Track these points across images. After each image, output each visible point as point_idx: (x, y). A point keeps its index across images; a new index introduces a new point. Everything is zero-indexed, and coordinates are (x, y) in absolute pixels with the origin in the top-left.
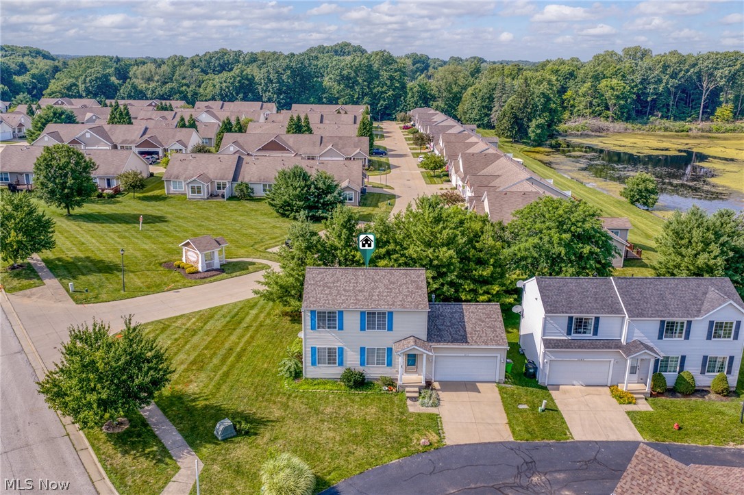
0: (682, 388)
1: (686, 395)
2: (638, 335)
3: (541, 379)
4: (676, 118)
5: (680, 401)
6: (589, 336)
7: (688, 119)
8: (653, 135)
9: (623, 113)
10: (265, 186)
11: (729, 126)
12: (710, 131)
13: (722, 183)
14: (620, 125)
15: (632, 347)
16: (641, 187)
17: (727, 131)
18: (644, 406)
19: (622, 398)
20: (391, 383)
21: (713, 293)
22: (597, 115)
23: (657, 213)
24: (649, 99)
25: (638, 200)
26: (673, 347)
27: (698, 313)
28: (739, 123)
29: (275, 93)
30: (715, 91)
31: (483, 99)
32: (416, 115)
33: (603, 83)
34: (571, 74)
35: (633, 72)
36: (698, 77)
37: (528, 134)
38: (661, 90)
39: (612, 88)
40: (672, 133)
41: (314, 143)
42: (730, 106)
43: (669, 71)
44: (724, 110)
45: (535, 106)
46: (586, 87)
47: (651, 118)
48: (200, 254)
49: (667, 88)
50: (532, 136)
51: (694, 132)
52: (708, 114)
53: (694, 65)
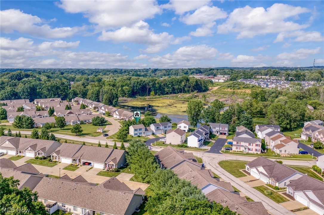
2: (163, 128)
3: (155, 134)
4: (142, 96)
6: (159, 129)
7: (145, 96)
9: (130, 95)
10: (85, 121)
12: (151, 99)
14: (130, 99)
16: (148, 114)
17: (154, 98)
19: (162, 134)
20: (142, 136)
21: (168, 123)
22: (123, 96)
24: (135, 91)
27: (167, 125)
28: (156, 96)
29: (26, 96)
30: (150, 88)
31: (95, 94)
32: (80, 101)
33: (124, 88)
34: (114, 85)
35: (130, 84)
36: (146, 85)
37: (113, 104)
38: (137, 88)
39: (127, 89)
40: (143, 100)
41: (78, 111)
42: (154, 92)
43: (139, 83)
44: (152, 93)
45: (114, 96)
46: (120, 89)
47: (136, 96)
48: (102, 130)
49: (139, 88)
50: (114, 104)
51: (147, 99)
52: (149, 94)
53: (144, 82)
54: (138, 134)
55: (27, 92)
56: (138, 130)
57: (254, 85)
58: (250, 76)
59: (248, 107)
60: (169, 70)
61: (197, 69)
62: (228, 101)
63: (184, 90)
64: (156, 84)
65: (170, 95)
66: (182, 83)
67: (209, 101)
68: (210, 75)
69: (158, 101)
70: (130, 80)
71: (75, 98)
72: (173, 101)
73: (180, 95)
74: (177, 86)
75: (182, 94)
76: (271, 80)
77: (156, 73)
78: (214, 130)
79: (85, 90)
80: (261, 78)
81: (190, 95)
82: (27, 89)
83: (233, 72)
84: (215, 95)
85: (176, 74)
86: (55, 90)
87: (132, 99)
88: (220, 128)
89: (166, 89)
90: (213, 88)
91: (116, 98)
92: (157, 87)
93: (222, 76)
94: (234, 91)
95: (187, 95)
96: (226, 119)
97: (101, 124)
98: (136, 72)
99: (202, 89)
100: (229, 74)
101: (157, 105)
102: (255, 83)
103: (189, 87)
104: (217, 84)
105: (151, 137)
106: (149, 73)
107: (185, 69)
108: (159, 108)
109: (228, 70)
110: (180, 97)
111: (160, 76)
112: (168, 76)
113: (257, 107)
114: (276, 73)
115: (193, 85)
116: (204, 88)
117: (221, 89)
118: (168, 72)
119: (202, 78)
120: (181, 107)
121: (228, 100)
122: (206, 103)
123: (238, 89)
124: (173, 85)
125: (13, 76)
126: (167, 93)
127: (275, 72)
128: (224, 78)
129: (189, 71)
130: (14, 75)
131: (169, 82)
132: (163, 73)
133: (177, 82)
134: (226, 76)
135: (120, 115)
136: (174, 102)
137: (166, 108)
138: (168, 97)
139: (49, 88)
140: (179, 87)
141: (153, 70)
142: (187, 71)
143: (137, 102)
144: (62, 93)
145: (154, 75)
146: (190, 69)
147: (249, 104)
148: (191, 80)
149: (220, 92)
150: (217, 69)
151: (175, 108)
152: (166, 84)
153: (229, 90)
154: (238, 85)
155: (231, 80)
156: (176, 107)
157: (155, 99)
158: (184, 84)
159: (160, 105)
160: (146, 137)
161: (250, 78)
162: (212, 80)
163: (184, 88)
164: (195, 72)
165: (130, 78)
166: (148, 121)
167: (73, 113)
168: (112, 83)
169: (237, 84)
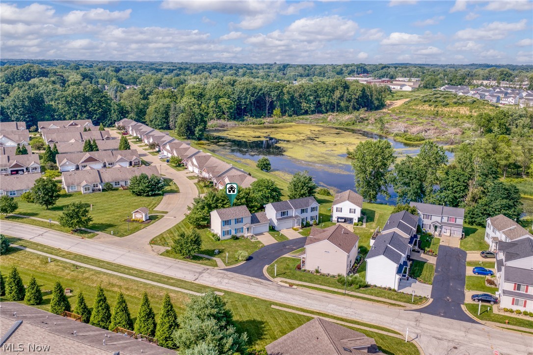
0: (308, 225)
1: (308, 226)
2: (297, 214)
3: (276, 229)
4: (257, 117)
5: (308, 228)
6: (286, 216)
7: (262, 117)
8: (249, 127)
9: (232, 116)
10: (116, 183)
11: (280, 119)
12: (273, 123)
13: (289, 155)
14: (231, 123)
15: (296, 217)
16: (265, 163)
17: (280, 122)
18: (301, 230)
19: (295, 230)
20: (243, 236)
21: (310, 201)
22: (219, 118)
23: (272, 173)
24: (243, 108)
25: (264, 168)
26: (304, 215)
27: (309, 206)
28: (284, 117)
29: (21, 115)
30: (272, 102)
31: (162, 114)
32: (129, 127)
33: (221, 101)
34: (201, 94)
35: (233, 93)
36: (264, 96)
37: (195, 134)
38: (247, 103)
39: (226, 104)
40: (257, 125)
41: (109, 155)
42: (279, 109)
43: (250, 93)
44: (277, 111)
45: (196, 120)
46: (212, 103)
47: (246, 118)
48: (144, 214)
49: (250, 102)
50: (197, 135)
51: (266, 124)
52: (270, 114)
53: (261, 90)
54: (233, 233)
55: (23, 106)
56: (233, 222)
57: (475, 100)
58: (461, 80)
59: (489, 153)
60: (309, 66)
61: (359, 65)
62: (428, 132)
63: (339, 106)
64: (284, 93)
65: (312, 116)
66: (335, 92)
67: (390, 130)
68: (383, 77)
69: (289, 129)
70: (233, 85)
71: (121, 119)
72: (317, 129)
73: (330, 117)
74: (325, 99)
75: (335, 114)
76: (502, 89)
77: (285, 72)
78: (426, 222)
79: (142, 104)
80: (481, 85)
81: (351, 116)
82: (23, 101)
83: (425, 71)
84: (399, 118)
85: (322, 74)
86: (82, 104)
87: (236, 123)
88: (442, 218)
89: (304, 105)
90: (394, 103)
91: (201, 122)
92: (285, 101)
93: (407, 79)
94: (436, 109)
95: (345, 117)
96: (452, 189)
97: (150, 193)
98: (251, 69)
99: (374, 104)
100: (419, 77)
101: (286, 137)
102: (474, 94)
103: (349, 101)
104: (400, 94)
105: (267, 240)
106: (273, 72)
107: (338, 66)
108: (289, 146)
109: (415, 69)
110: (331, 120)
111: (293, 76)
112: (308, 78)
113: (509, 155)
114: (505, 75)
115: (357, 97)
116: (376, 103)
117: (410, 106)
118: (308, 71)
119: (370, 82)
120: (335, 145)
121: (429, 130)
122: (384, 135)
123: (444, 106)
124: (318, 96)
125: (17, 74)
126: (306, 113)
127: (505, 73)
128: (412, 84)
129: (344, 69)
130: (18, 71)
131: (310, 91)
132: (299, 71)
133: (326, 91)
134: (414, 80)
135: (201, 167)
136: (319, 131)
137: (303, 146)
138: (307, 119)
139: (68, 99)
140: (330, 100)
141: (280, 67)
142: (342, 70)
143: (245, 131)
144: (96, 110)
145: (282, 76)
146: (347, 66)
147: (491, 145)
148: (354, 87)
149: (409, 111)
150: (396, 66)
151: (323, 145)
152: (305, 94)
153: (426, 107)
154: (445, 97)
155: (426, 87)
156: (324, 143)
157: (281, 124)
158: (339, 96)
159: (292, 138)
160: (253, 240)
161: (460, 85)
162: (391, 86)
163: (338, 102)
164: (356, 70)
165: (235, 81)
166: (260, 193)
167: (96, 160)
168: (197, 91)
169: (443, 96)
